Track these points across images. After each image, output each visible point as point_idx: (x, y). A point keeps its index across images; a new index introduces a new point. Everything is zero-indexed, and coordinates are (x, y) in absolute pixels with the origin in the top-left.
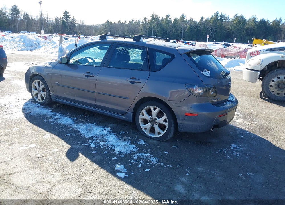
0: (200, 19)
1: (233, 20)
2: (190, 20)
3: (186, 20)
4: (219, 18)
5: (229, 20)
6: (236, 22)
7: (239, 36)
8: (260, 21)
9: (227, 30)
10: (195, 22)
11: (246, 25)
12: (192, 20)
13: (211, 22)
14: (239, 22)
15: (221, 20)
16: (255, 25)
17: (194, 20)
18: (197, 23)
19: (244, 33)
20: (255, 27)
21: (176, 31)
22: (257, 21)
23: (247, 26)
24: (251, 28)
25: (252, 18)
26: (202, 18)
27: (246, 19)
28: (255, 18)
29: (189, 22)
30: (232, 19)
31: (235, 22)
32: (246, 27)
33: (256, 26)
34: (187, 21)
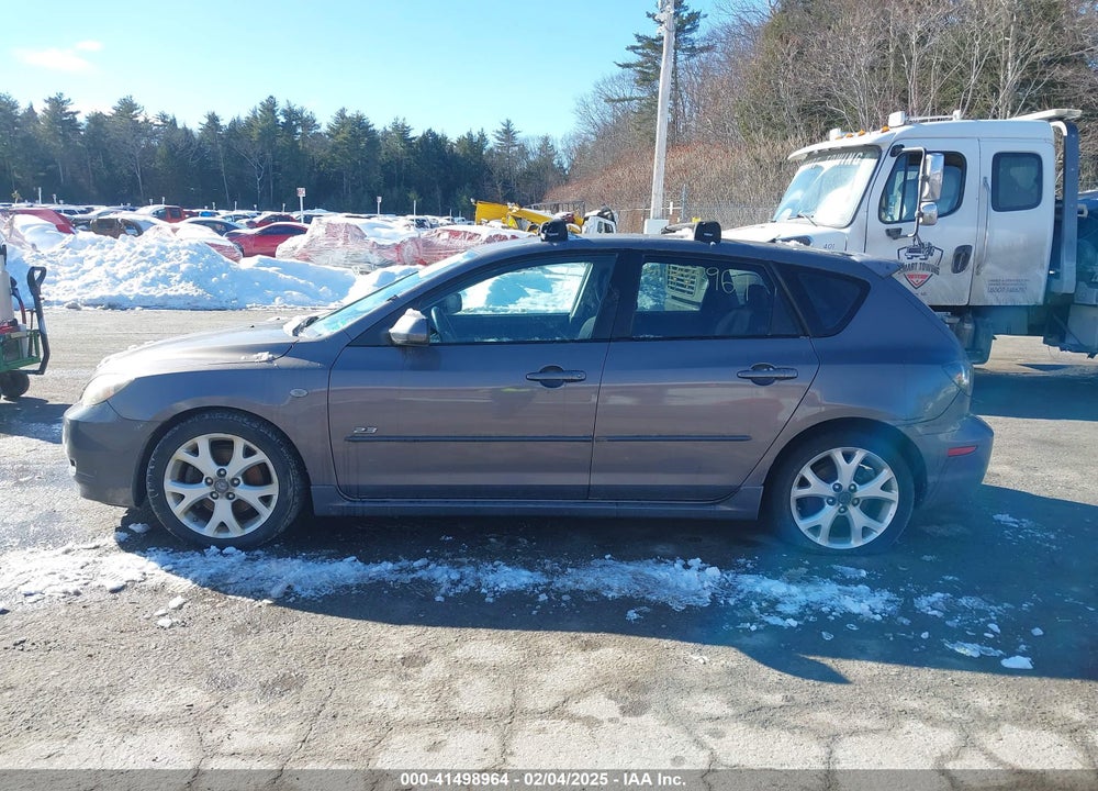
0: (205, 121)
1: (334, 132)
2: (160, 123)
3: (146, 121)
4: (282, 119)
5: (319, 131)
6: (345, 139)
7: (362, 188)
8: (424, 135)
9: (318, 165)
10: (187, 132)
11: (380, 149)
12: (174, 122)
13: (255, 134)
14: (355, 137)
15: (289, 128)
16: (408, 152)
17: (180, 126)
18: (197, 137)
19: (377, 177)
20: (411, 157)
21: (109, 165)
22: (414, 138)
23: (383, 152)
24: (399, 163)
25: (396, 127)
26: (213, 119)
27: (375, 127)
28: (403, 126)
29: (157, 132)
30: (329, 127)
31: (340, 138)
32: (382, 157)
33: (414, 154)
34: (150, 128)
